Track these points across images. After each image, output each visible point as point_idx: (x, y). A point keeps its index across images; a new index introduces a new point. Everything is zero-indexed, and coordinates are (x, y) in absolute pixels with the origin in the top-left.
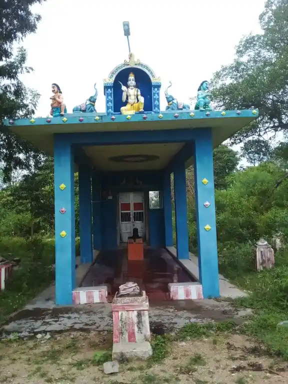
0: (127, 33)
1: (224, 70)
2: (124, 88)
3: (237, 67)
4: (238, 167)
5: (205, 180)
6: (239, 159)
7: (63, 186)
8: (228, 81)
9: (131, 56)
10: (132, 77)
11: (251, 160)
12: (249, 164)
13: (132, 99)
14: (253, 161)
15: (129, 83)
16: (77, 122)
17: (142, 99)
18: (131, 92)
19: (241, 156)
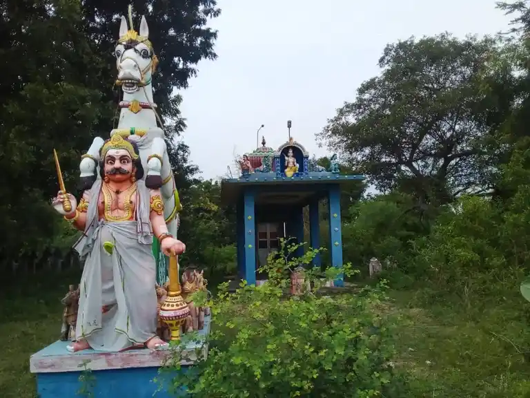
0: (289, 126)
1: (347, 106)
2: (286, 158)
3: (359, 105)
4: (365, 195)
5: (335, 215)
6: (366, 186)
7: (250, 217)
8: (351, 119)
9: (291, 139)
10: (291, 151)
11: (380, 187)
12: (378, 192)
13: (291, 165)
14: (383, 189)
15: (289, 154)
16: (263, 180)
17: (298, 165)
18: (290, 160)
19: (368, 181)
